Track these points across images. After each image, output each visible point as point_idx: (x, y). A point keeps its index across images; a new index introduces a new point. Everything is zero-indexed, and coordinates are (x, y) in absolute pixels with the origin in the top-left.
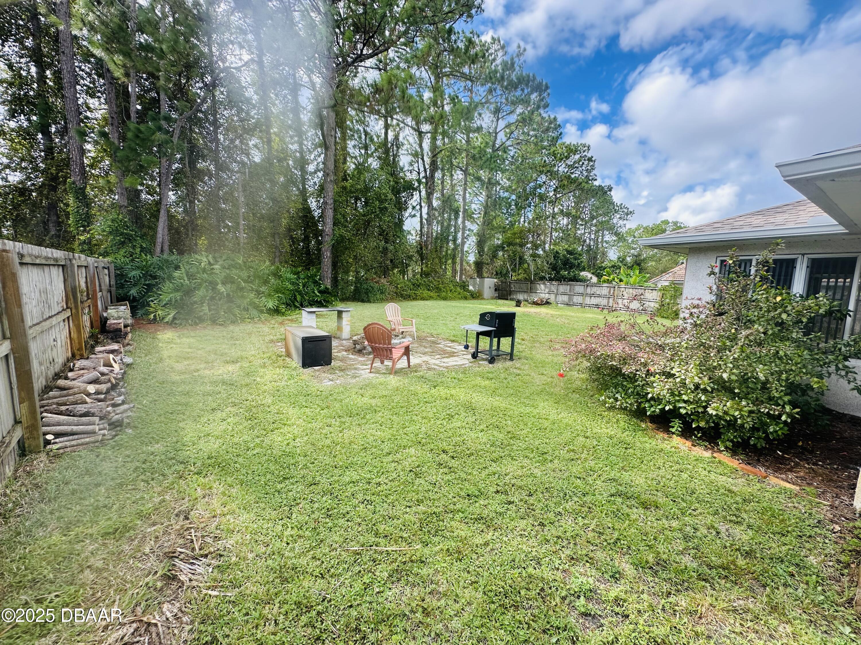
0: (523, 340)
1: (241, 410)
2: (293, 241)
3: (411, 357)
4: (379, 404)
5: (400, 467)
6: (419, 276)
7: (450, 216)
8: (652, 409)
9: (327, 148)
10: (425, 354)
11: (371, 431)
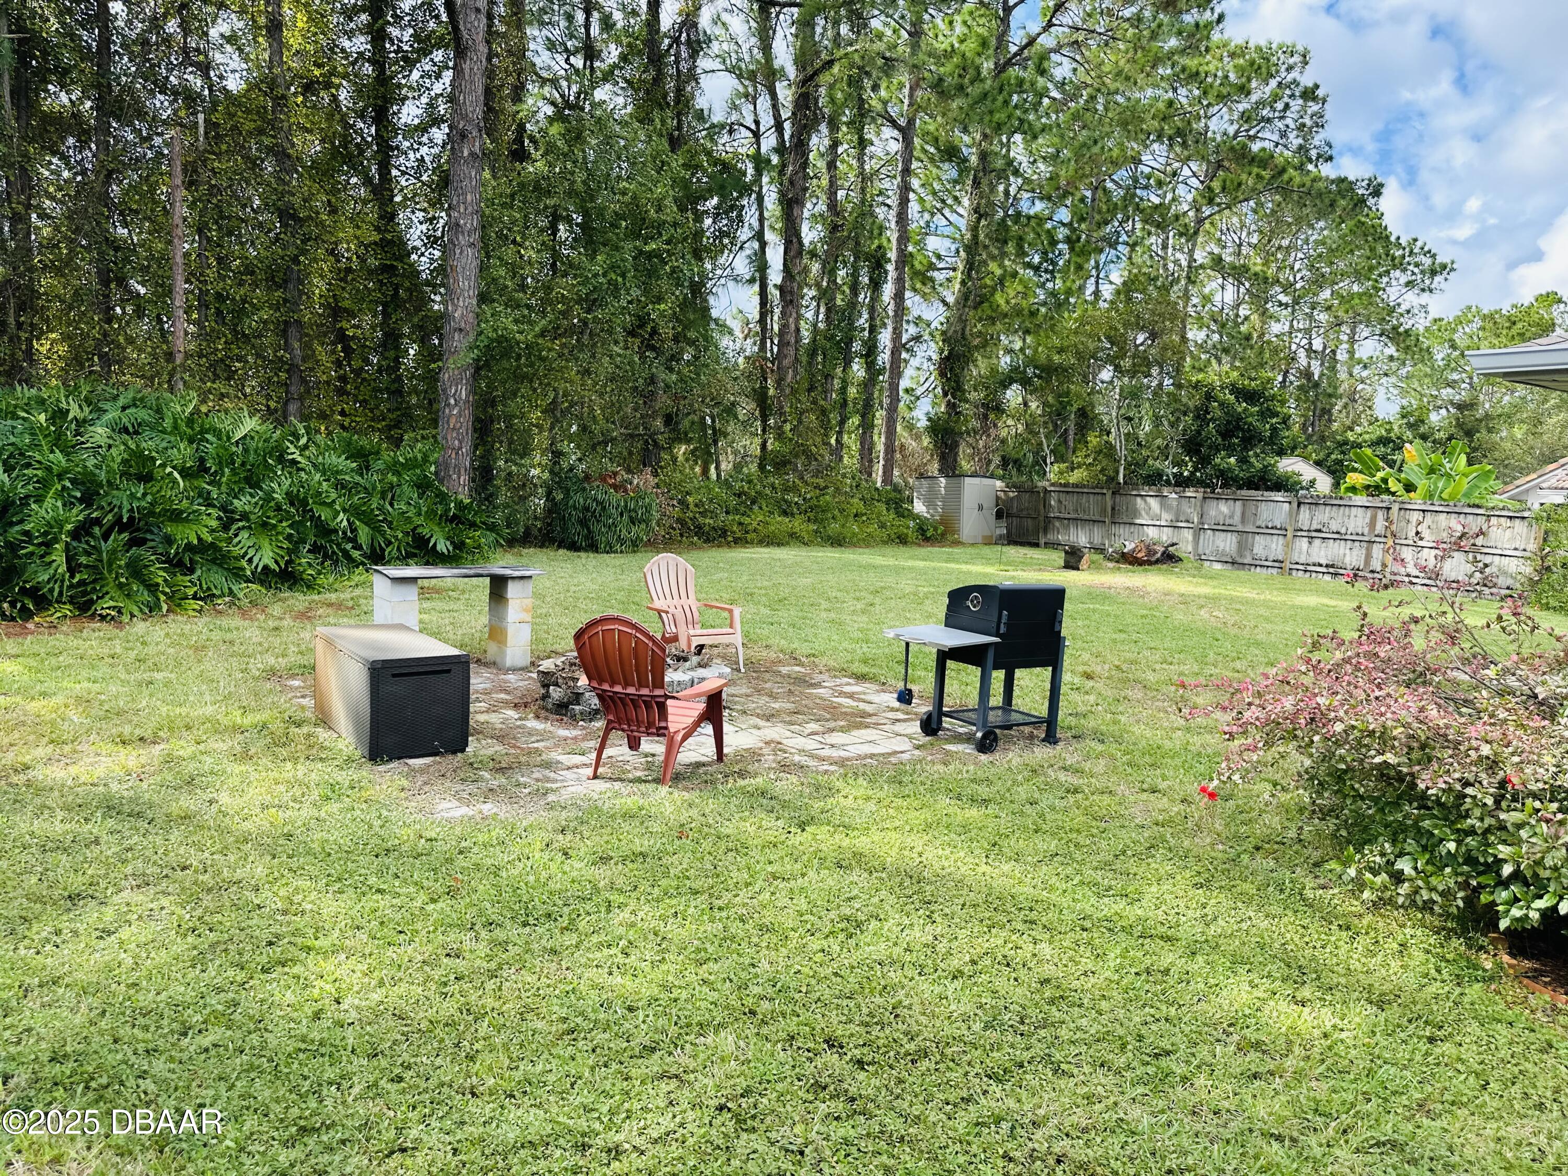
0: (1089, 676)
1: (165, 902)
2: (347, 350)
3: (727, 727)
4: (620, 882)
5: (685, 1096)
6: (754, 468)
7: (855, 275)
8: (1516, 912)
9: (461, 52)
10: (769, 717)
11: (591, 973)
